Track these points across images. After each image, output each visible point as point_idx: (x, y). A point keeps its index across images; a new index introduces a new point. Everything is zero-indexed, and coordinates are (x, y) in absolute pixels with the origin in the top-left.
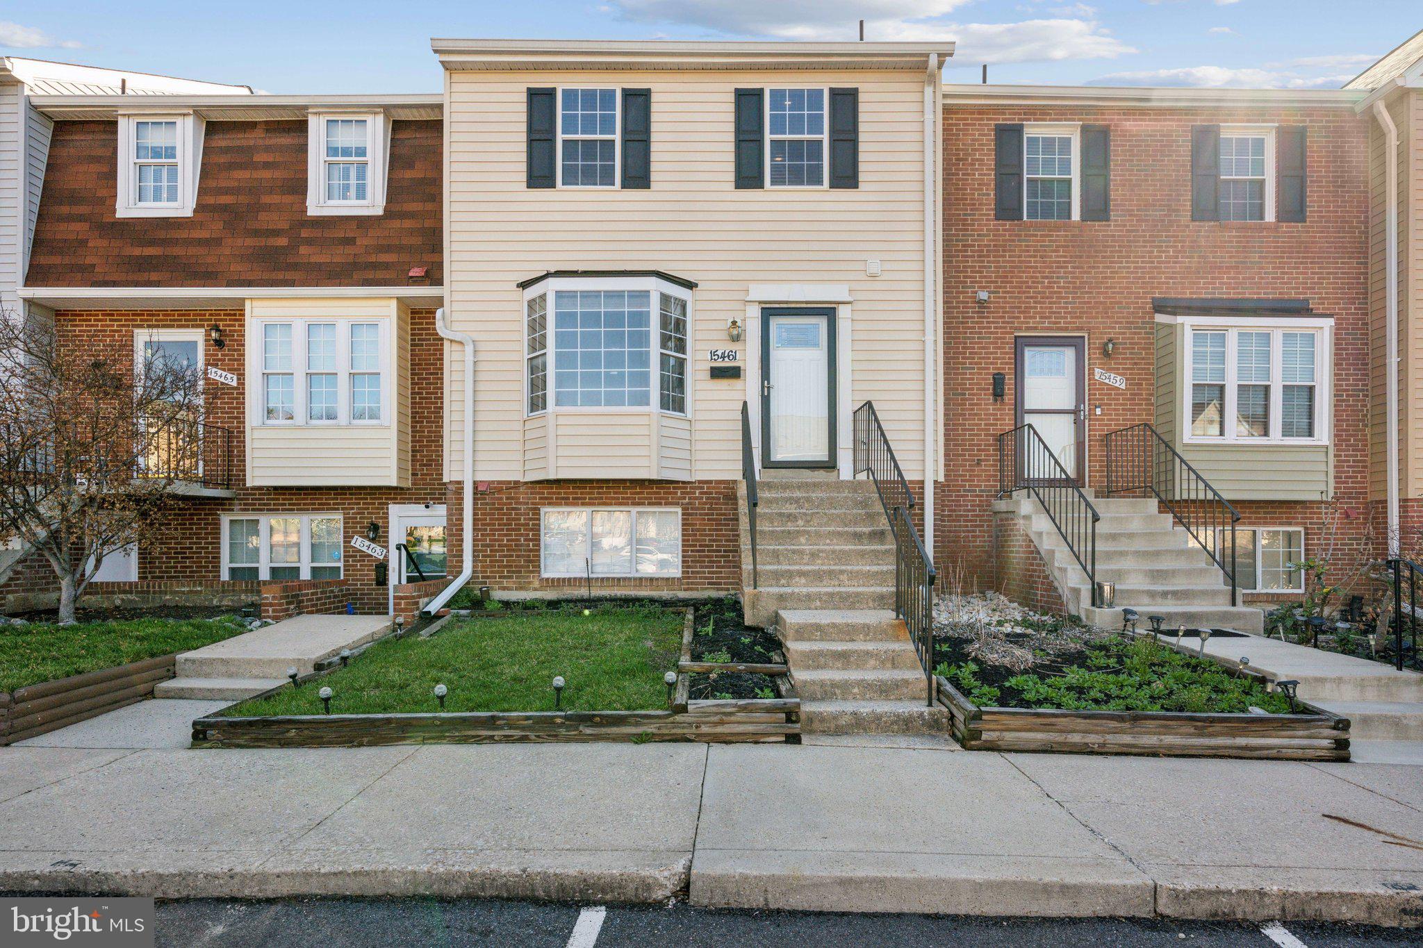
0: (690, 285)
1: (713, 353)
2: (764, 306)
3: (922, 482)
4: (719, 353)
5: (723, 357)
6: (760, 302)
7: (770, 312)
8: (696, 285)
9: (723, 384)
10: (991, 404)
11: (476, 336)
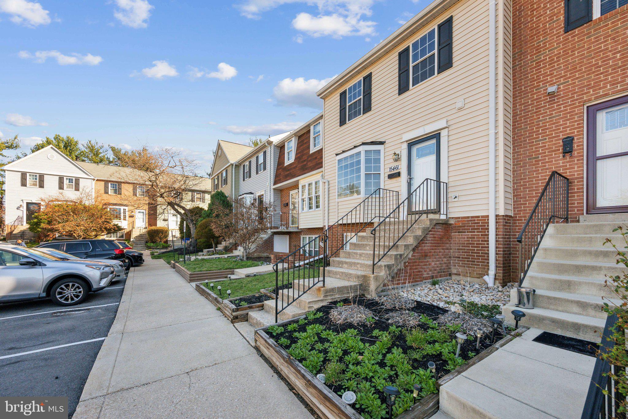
0: (382, 143)
1: (390, 168)
2: (409, 142)
3: (488, 216)
4: (392, 168)
5: (394, 169)
6: (407, 141)
7: (411, 144)
8: (385, 142)
9: (394, 180)
10: (561, 160)
11: (329, 179)
